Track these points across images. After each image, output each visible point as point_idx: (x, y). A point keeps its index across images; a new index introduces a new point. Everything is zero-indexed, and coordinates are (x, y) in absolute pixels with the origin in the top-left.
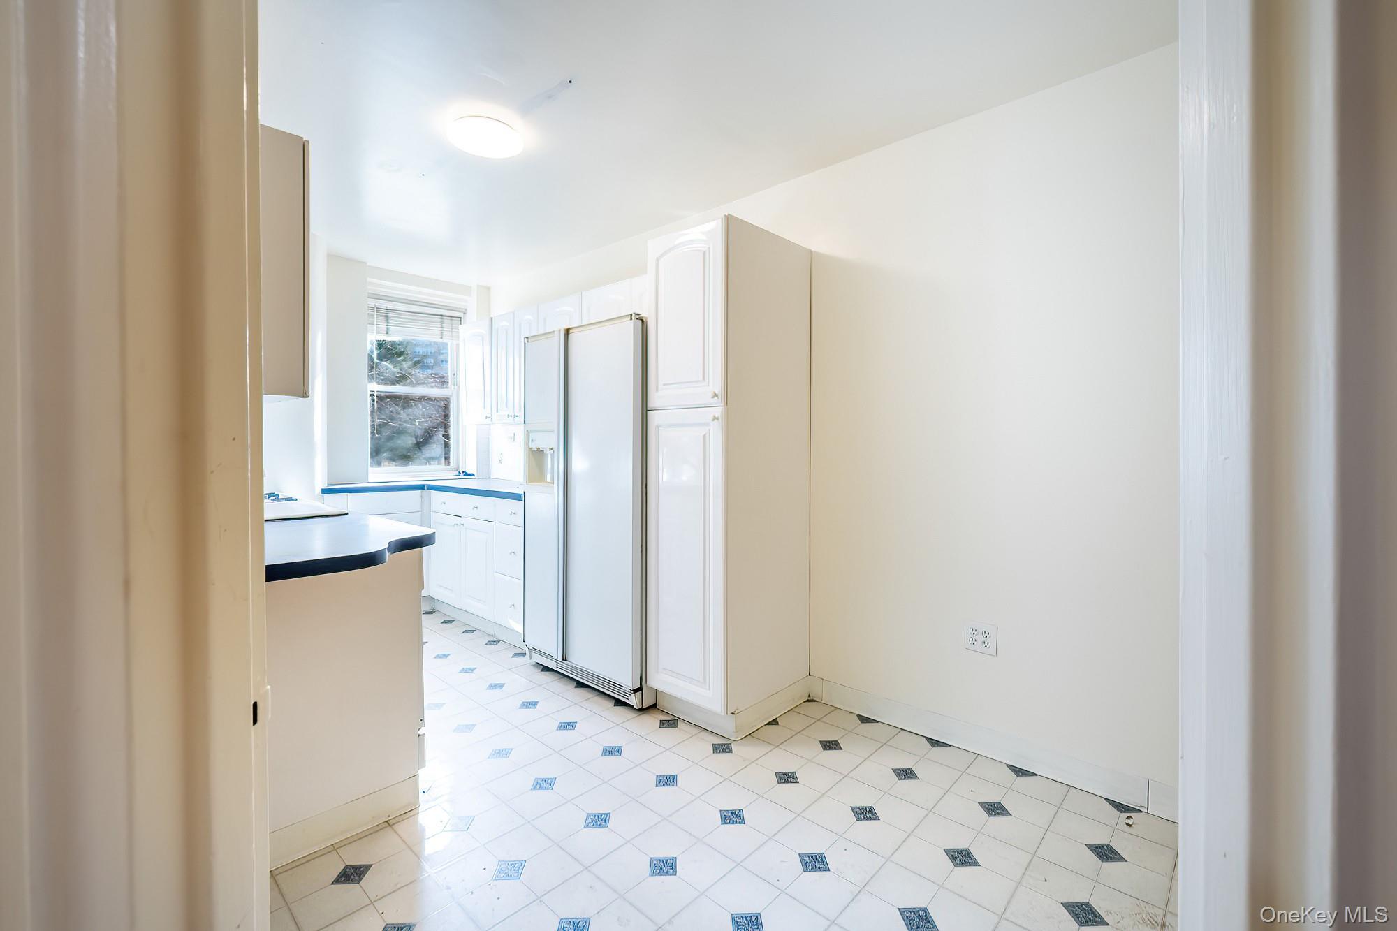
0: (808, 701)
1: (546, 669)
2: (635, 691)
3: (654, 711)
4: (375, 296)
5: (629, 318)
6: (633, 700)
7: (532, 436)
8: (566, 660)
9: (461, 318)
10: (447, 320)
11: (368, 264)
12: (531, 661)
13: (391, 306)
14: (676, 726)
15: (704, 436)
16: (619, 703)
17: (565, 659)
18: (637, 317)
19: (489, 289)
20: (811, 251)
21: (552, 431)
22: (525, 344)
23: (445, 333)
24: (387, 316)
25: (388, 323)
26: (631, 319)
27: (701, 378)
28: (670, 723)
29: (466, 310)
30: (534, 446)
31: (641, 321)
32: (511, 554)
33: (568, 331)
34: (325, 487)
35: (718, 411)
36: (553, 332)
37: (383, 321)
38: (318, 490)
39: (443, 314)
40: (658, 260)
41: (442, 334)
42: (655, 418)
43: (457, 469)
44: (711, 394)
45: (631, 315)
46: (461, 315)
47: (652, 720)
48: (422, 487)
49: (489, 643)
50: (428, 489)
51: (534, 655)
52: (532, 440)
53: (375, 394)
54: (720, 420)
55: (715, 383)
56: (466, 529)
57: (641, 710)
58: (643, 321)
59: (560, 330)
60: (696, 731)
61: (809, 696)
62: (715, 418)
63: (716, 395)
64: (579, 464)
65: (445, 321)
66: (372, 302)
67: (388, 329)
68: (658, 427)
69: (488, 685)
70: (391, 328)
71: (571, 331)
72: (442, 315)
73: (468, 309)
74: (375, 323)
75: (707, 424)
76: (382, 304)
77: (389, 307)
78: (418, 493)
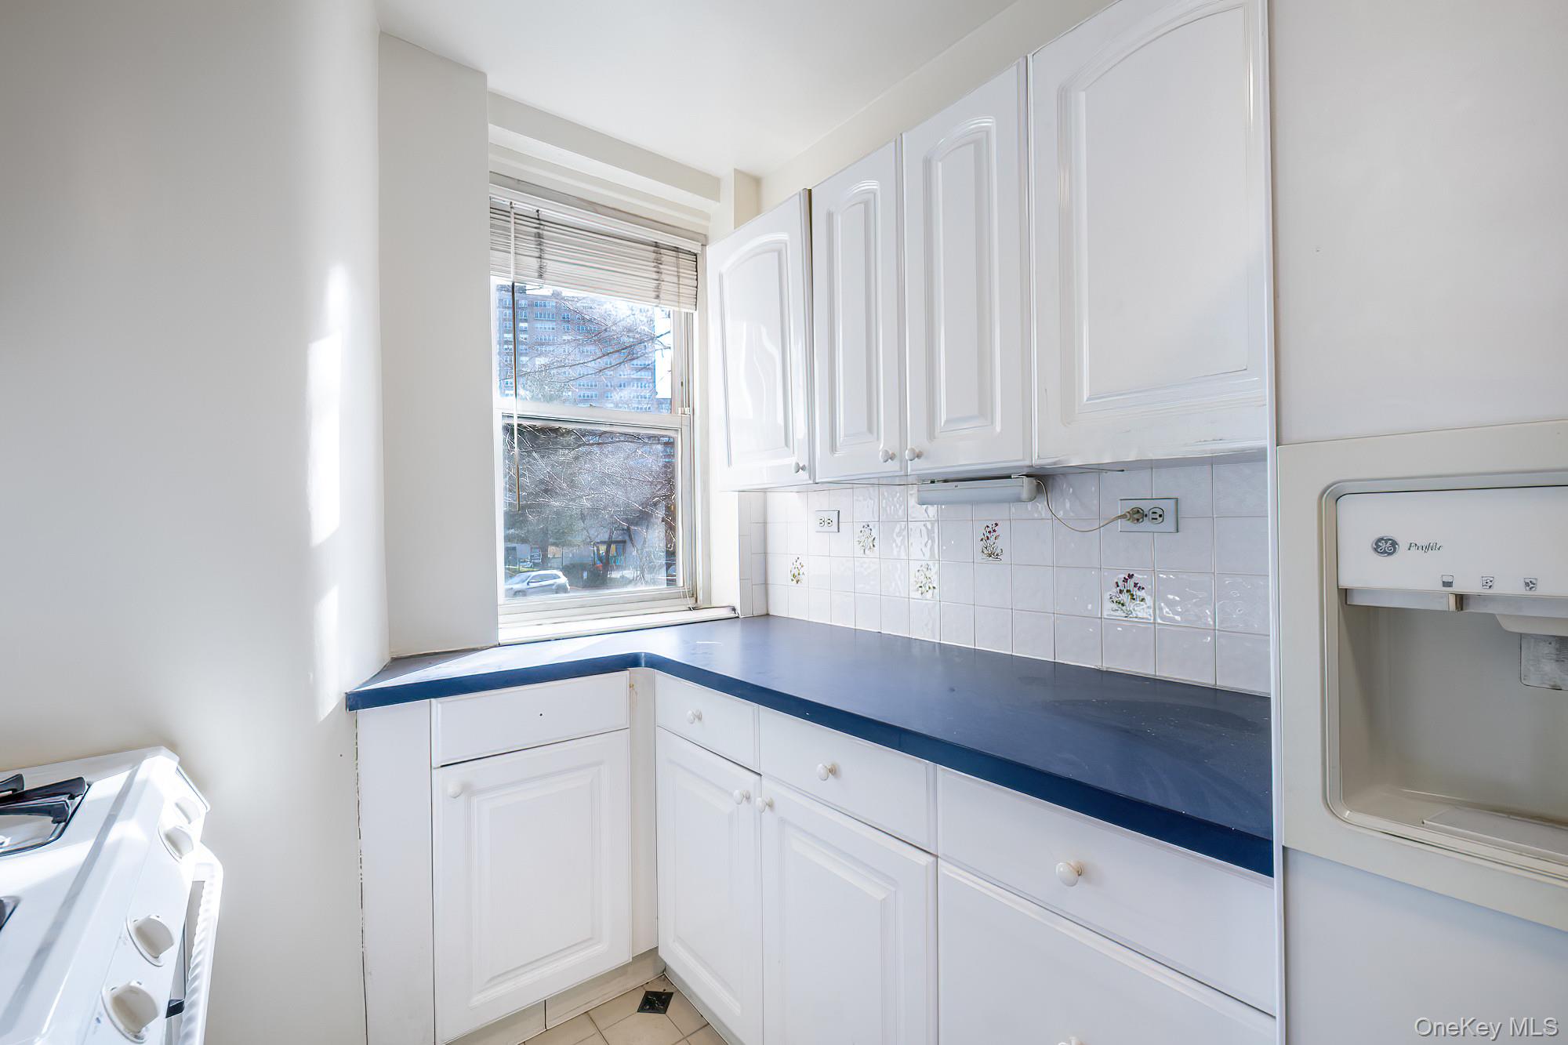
9: (696, 255)
10: (668, 258)
13: (551, 211)
19: (757, 180)
23: (664, 286)
24: (539, 236)
25: (542, 252)
29: (705, 236)
37: (530, 247)
39: (659, 241)
41: (658, 288)
46: (694, 247)
48: (629, 662)
50: (646, 666)
53: (515, 422)
65: (665, 258)
66: (504, 197)
67: (541, 268)
70: (550, 266)
72: (656, 245)
73: (709, 235)
74: (512, 250)
76: (526, 204)
77: (545, 213)
78: (621, 678)
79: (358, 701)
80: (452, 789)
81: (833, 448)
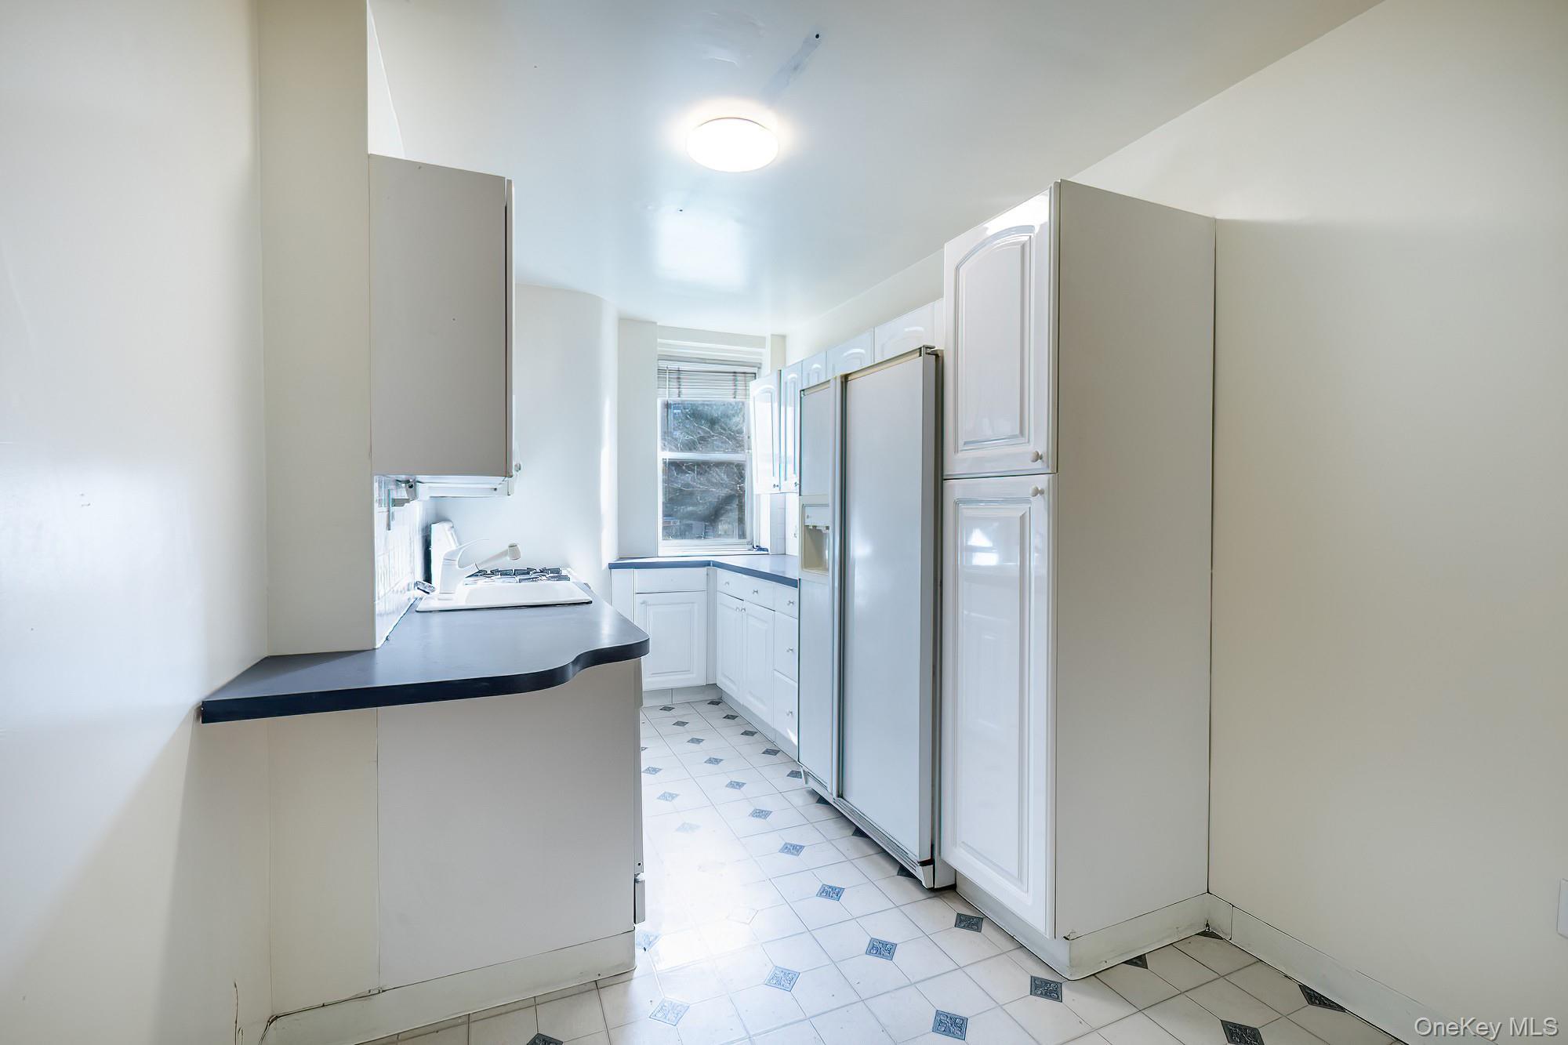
0: (1204, 934)
1: (822, 800)
2: (923, 864)
3: (951, 894)
4: (665, 358)
5: (918, 354)
6: (920, 872)
7: (808, 511)
8: (842, 797)
9: (755, 374)
10: (740, 377)
11: (658, 324)
12: (806, 786)
13: (684, 366)
14: (979, 930)
15: (1022, 518)
16: (904, 872)
17: (840, 795)
18: (929, 351)
19: (783, 337)
20: (1216, 220)
21: (827, 505)
22: (801, 398)
23: (739, 392)
24: (679, 378)
25: (680, 385)
26: (920, 355)
27: (1017, 432)
28: (971, 922)
29: (761, 364)
30: (810, 522)
31: (934, 356)
32: (788, 651)
33: (845, 379)
34: (613, 561)
35: (1042, 482)
36: (829, 381)
37: (675, 384)
38: (605, 565)
39: (737, 371)
40: (957, 269)
41: (735, 393)
42: (954, 490)
43: (752, 544)
44: (1031, 456)
45: (920, 348)
46: (754, 370)
47: (945, 912)
48: (707, 564)
49: (767, 752)
50: (714, 566)
51: (810, 779)
52: (808, 517)
53: (668, 462)
54: (1046, 495)
55: (1040, 440)
56: (747, 614)
57: (932, 890)
58: (937, 356)
59: (836, 378)
60: (1009, 946)
61: (1207, 925)
62: (1037, 492)
63: (1038, 457)
64: (860, 549)
65: (739, 378)
66: (664, 365)
67: (679, 392)
68: (956, 504)
69: (751, 810)
70: (683, 391)
71: (850, 378)
72: (735, 373)
73: (763, 363)
74: (667, 386)
75: (1027, 501)
76: (674, 366)
77: (682, 368)
78: (704, 570)
79: (612, 566)
80: (641, 601)
81: (786, 480)
